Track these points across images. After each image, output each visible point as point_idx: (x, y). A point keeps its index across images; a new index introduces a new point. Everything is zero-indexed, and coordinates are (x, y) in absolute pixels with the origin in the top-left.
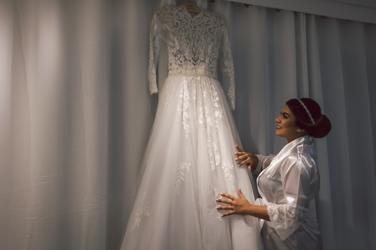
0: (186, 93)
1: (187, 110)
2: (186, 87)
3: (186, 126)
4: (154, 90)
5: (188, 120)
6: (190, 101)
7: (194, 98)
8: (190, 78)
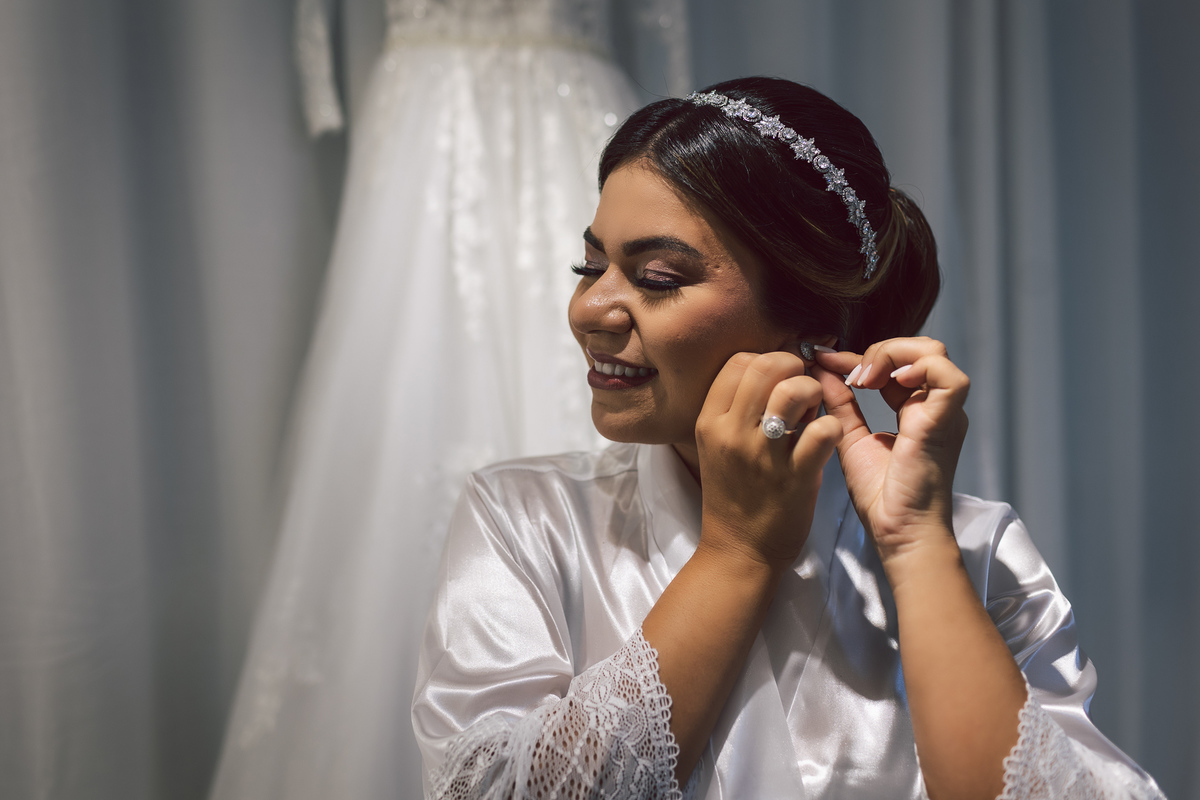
0: (468, 128)
1: (475, 208)
2: (465, 98)
3: (469, 281)
4: (325, 115)
5: (479, 253)
6: (489, 163)
7: (506, 149)
8: (484, 59)
